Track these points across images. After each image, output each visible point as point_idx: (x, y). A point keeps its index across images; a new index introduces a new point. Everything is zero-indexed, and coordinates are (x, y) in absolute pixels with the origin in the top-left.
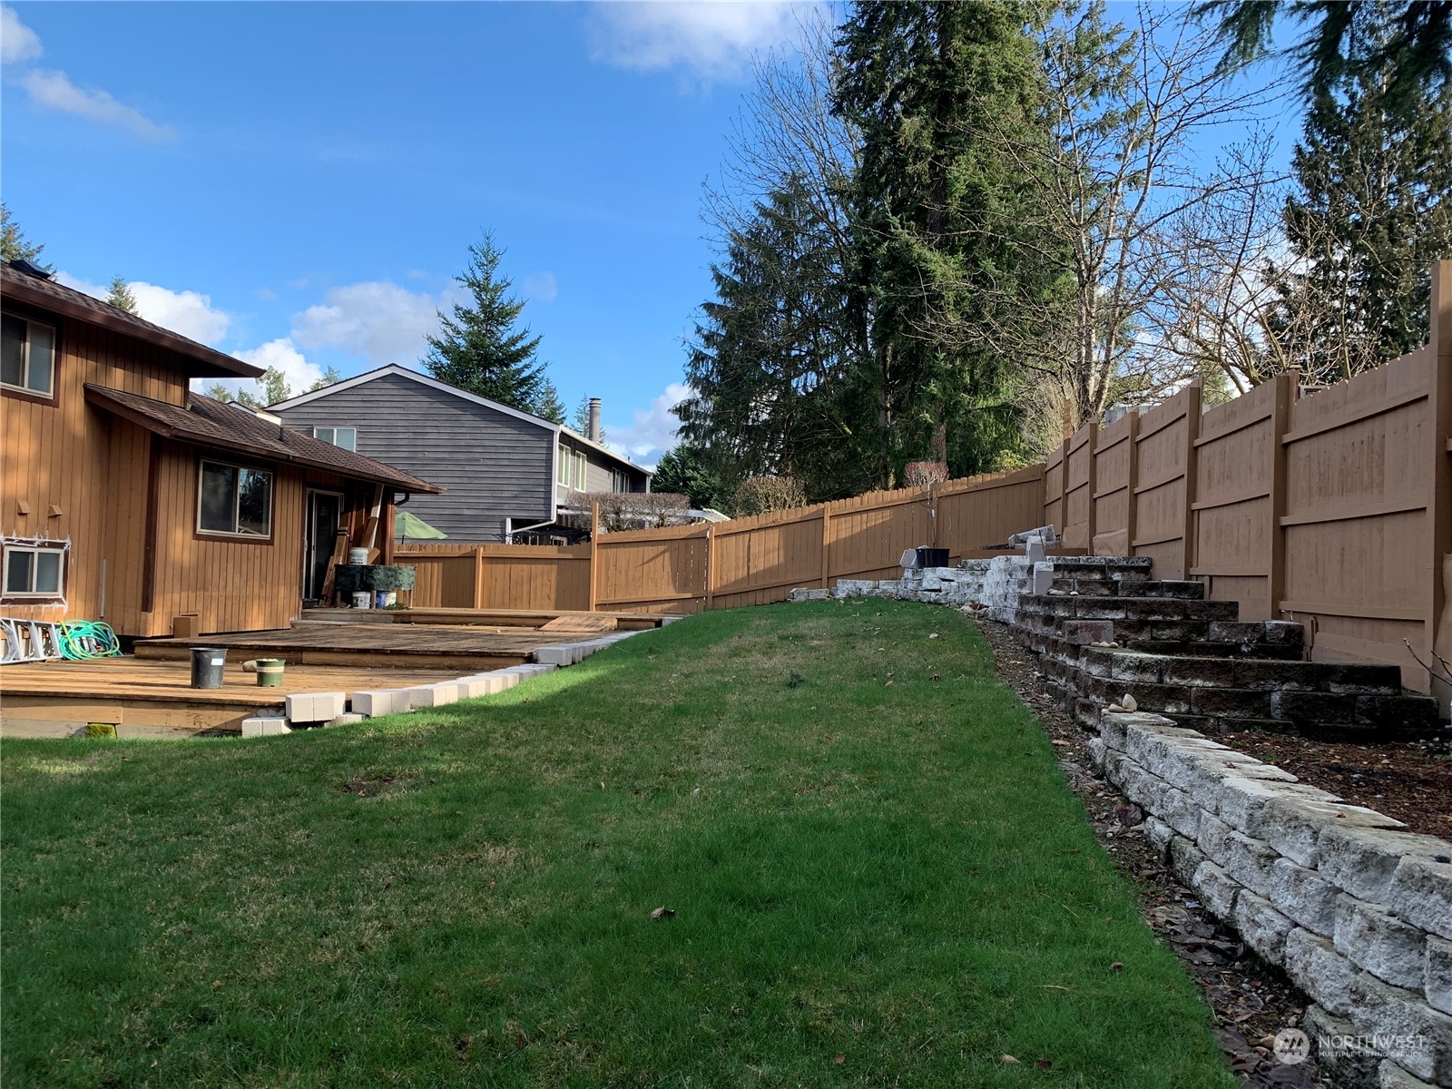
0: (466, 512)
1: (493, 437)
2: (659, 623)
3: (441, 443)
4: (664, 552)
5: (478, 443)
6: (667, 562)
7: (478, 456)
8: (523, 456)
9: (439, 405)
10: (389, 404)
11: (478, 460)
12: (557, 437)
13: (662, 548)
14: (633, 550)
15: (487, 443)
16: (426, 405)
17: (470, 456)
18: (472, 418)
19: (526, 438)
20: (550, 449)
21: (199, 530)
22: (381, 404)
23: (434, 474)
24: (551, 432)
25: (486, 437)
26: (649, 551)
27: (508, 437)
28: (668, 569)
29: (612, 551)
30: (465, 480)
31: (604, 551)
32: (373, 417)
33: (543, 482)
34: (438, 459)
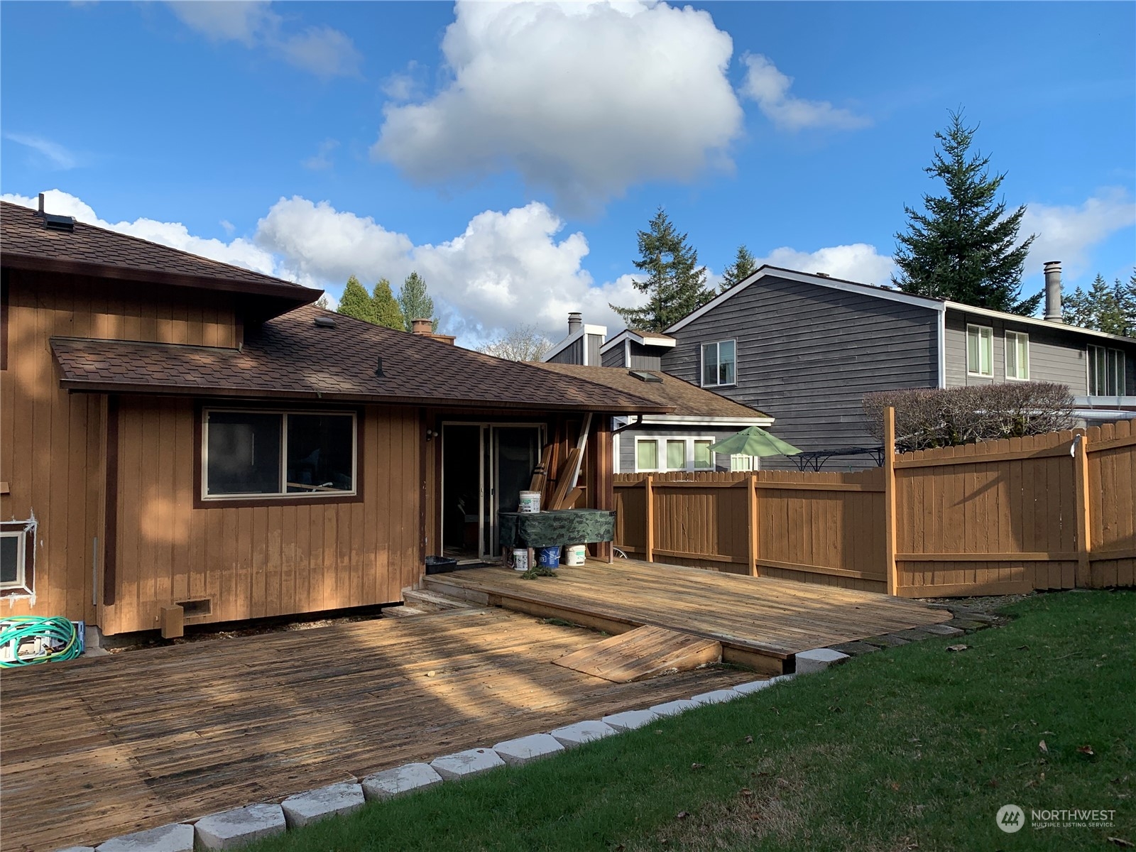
0: (842, 420)
1: (868, 328)
2: (789, 664)
3: (814, 343)
4: (996, 482)
5: (851, 338)
6: (1003, 499)
7: (852, 353)
8: (903, 347)
9: (809, 302)
10: (763, 309)
11: (853, 358)
12: (942, 319)
13: (992, 475)
14: (948, 478)
15: (861, 337)
16: (797, 304)
17: (845, 354)
18: (844, 310)
19: (905, 323)
20: (934, 333)
21: (205, 495)
22: (757, 310)
23: (808, 379)
24: (935, 313)
25: (860, 329)
26: (974, 480)
27: (883, 326)
28: (1004, 510)
29: (916, 480)
30: (841, 383)
31: (905, 480)
32: (750, 325)
33: (927, 376)
34: (811, 362)
